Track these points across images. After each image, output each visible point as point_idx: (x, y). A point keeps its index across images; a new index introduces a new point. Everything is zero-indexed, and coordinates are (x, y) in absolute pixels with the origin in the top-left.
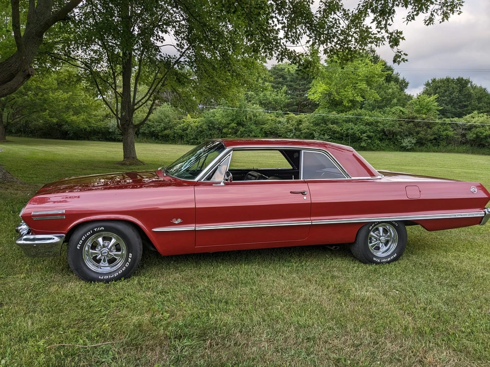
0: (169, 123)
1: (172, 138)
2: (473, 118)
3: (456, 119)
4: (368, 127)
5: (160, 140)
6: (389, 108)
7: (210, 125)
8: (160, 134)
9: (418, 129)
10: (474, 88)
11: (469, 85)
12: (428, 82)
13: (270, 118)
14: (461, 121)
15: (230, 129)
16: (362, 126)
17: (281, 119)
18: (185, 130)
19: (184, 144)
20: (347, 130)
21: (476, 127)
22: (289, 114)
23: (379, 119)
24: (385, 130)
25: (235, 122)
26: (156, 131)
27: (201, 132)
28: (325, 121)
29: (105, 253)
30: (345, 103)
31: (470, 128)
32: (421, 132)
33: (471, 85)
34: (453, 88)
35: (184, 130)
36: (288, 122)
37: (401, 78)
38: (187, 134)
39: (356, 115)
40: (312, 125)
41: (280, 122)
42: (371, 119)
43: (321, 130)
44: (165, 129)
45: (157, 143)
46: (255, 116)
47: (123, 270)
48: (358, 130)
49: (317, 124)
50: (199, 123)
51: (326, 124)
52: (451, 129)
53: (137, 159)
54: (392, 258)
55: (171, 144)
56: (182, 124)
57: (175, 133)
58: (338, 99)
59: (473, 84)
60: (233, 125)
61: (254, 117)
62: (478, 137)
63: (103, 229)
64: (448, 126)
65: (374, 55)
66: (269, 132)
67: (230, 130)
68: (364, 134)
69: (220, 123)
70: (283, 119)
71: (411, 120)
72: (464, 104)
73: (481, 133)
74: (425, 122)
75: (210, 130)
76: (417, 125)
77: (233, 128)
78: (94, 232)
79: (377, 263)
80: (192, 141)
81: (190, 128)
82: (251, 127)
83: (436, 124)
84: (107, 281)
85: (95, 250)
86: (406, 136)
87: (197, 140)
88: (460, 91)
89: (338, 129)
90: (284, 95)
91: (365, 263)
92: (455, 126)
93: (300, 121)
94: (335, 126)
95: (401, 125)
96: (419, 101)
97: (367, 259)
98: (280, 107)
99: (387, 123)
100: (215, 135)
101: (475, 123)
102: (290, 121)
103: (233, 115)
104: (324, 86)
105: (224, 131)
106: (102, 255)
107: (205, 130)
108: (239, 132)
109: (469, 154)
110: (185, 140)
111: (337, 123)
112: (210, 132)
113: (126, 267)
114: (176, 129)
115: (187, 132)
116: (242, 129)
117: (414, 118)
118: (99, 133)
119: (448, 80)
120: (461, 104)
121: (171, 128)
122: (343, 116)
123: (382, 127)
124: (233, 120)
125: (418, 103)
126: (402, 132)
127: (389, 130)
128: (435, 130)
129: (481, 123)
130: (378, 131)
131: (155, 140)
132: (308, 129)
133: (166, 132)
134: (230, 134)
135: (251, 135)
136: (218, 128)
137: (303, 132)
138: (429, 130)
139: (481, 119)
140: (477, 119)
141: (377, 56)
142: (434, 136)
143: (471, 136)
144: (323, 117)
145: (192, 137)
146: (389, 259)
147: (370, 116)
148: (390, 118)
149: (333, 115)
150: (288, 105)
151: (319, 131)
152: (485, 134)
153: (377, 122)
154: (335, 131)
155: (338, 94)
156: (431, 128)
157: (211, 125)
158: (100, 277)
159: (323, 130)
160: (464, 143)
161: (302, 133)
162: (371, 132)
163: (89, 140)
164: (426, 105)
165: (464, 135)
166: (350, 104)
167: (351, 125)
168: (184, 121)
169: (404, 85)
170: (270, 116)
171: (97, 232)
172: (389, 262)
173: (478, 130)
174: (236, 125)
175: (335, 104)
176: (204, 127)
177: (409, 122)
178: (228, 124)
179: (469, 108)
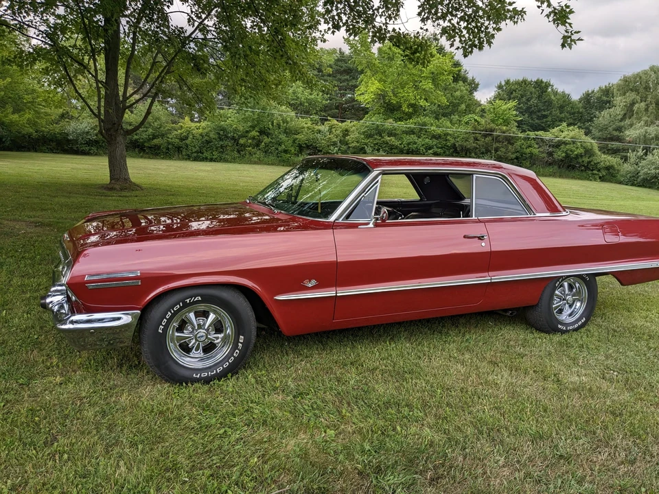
0: (160, 127)
1: (164, 150)
2: (562, 132)
3: (540, 133)
4: (435, 142)
5: (147, 153)
6: (457, 117)
7: (221, 133)
8: (146, 144)
9: (497, 145)
10: (556, 93)
11: (550, 90)
12: (500, 83)
13: (306, 126)
14: (547, 136)
15: (249, 139)
16: (427, 140)
17: (322, 128)
18: (184, 140)
19: (183, 159)
20: (409, 144)
21: (565, 143)
22: (330, 120)
23: (449, 131)
24: (457, 145)
25: (256, 129)
26: (141, 140)
27: (208, 142)
28: (379, 131)
29: (202, 336)
30: (405, 108)
31: (558, 145)
32: (502, 149)
33: (552, 90)
34: (531, 93)
35: (182, 140)
36: (331, 132)
37: (470, 76)
38: (187, 145)
39: (419, 124)
40: (363, 136)
41: (319, 131)
42: (439, 131)
43: (375, 144)
44: (154, 137)
45: (142, 157)
46: (285, 121)
47: (230, 362)
48: (423, 145)
49: (369, 136)
50: (204, 129)
51: (381, 135)
52: (536, 146)
53: (131, 182)
54: (580, 323)
55: (163, 158)
56: (179, 131)
57: (169, 143)
58: (395, 102)
59: (554, 88)
60: (254, 133)
61: (284, 123)
62: (567, 156)
63: (200, 299)
64: (533, 142)
65: (438, 44)
66: (305, 145)
67: (250, 141)
68: (430, 150)
69: (236, 130)
70: (324, 128)
71: (488, 133)
72: (544, 113)
73: (571, 151)
74: (506, 137)
75: (221, 139)
76: (497, 139)
77: (253, 138)
78: (186, 305)
79: (563, 332)
80: (195, 155)
81: (191, 137)
82: (280, 137)
83: (518, 139)
84: (207, 381)
85: (183, 332)
86: (483, 153)
87: (203, 153)
88: (539, 97)
89: (397, 143)
90: (321, 94)
91: (548, 332)
92: (541, 142)
93: (347, 130)
94: (392, 138)
95: (476, 139)
96: (494, 109)
97: (550, 326)
98: (315, 111)
99: (458, 137)
100: (228, 148)
101: (564, 138)
102: (333, 130)
103: (254, 119)
104: (377, 84)
105: (242, 141)
106: (196, 340)
107: (214, 140)
108: (263, 144)
109: (556, 177)
110: (184, 153)
111: (395, 135)
112: (221, 143)
113: (234, 357)
114: (170, 137)
115: (188, 142)
116: (266, 140)
117: (492, 130)
118: (51, 140)
119: (524, 81)
120: (539, 114)
121: (163, 136)
122: (402, 125)
123: (452, 141)
124: (253, 127)
125: (492, 110)
126: (477, 148)
127: (461, 146)
128: (517, 147)
129: (572, 138)
130: (448, 146)
131: (140, 153)
132: (357, 142)
133: (156, 141)
134: (249, 147)
135: (280, 149)
136: (233, 138)
137: (351, 145)
138: (510, 147)
139: (572, 134)
140: (566, 133)
141: (442, 46)
142: (516, 154)
143: (559, 155)
144: (378, 126)
145: (194, 150)
146: (576, 326)
147: (437, 126)
148: (462, 129)
149: (390, 123)
150: (326, 109)
151: (372, 145)
152: (576, 153)
153: (446, 134)
154: (393, 145)
155: (395, 95)
156: (512, 144)
157: (223, 134)
158: (194, 376)
159: (377, 144)
160: (550, 164)
161: (349, 147)
162: (438, 148)
163: (36, 151)
164: (502, 114)
165: (550, 154)
166: (410, 110)
167: (413, 138)
168: (182, 126)
169: (474, 86)
170: (305, 123)
171: (191, 304)
172: (576, 330)
173: (568, 147)
174: (258, 134)
175: (391, 109)
176: (212, 135)
177: (485, 136)
178: (247, 132)
179: (549, 119)
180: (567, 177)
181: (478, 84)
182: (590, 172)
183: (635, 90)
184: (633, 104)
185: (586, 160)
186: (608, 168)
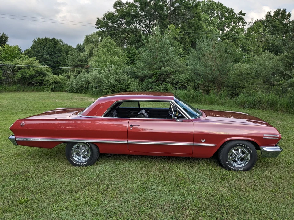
2: (24, 61)
10: (63, 45)
12: (35, 40)
31: (18, 69)
59: (64, 43)
62: (23, 77)
72: (58, 55)
88: (55, 47)
119: (46, 39)
120: (56, 55)
179: (61, 58)
180: (29, 91)
181: (8, 38)
182: (45, 86)
183: (92, 42)
184: (92, 49)
185: (39, 78)
186: (56, 83)
